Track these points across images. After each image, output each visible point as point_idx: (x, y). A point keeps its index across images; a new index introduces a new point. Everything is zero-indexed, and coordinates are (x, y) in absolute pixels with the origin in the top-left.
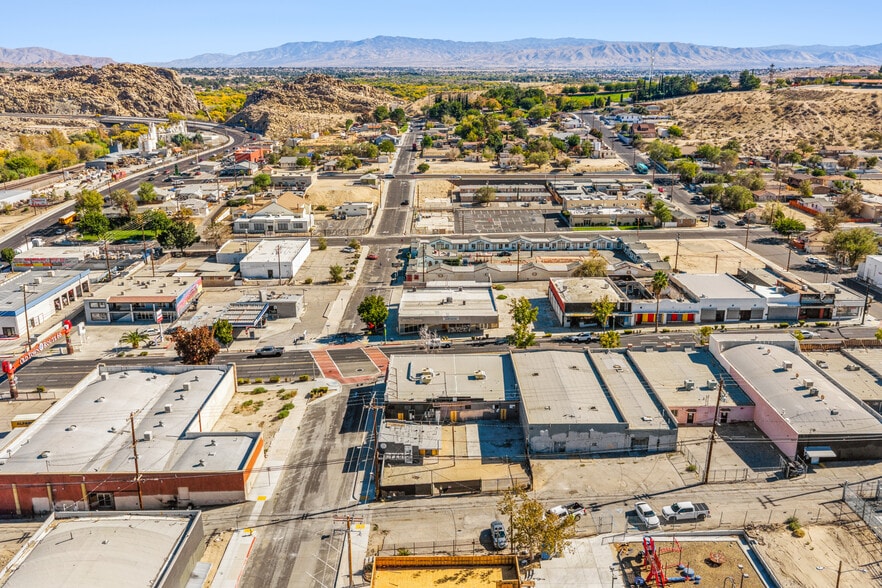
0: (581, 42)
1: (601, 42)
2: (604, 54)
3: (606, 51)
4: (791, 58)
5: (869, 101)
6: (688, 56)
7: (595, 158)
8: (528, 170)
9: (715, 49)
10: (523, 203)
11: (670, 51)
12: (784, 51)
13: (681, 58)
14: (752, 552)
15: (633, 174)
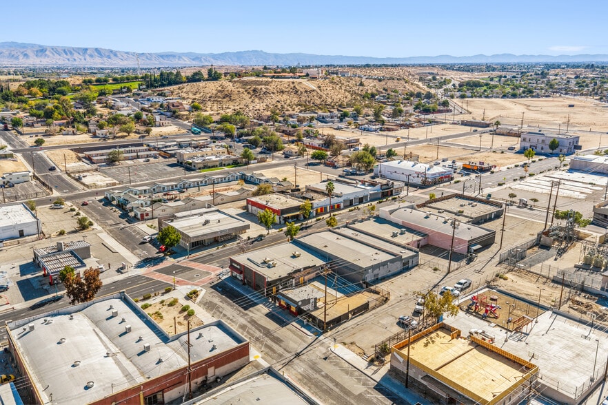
0: (24, 46)
1: (40, 46)
2: (46, 55)
3: (47, 53)
4: (177, 60)
5: (292, 85)
6: (110, 58)
7: (158, 126)
8: (123, 137)
9: (127, 53)
10: (144, 159)
11: (96, 54)
12: (171, 55)
13: (105, 59)
14: (499, 291)
15: (193, 135)
